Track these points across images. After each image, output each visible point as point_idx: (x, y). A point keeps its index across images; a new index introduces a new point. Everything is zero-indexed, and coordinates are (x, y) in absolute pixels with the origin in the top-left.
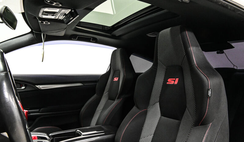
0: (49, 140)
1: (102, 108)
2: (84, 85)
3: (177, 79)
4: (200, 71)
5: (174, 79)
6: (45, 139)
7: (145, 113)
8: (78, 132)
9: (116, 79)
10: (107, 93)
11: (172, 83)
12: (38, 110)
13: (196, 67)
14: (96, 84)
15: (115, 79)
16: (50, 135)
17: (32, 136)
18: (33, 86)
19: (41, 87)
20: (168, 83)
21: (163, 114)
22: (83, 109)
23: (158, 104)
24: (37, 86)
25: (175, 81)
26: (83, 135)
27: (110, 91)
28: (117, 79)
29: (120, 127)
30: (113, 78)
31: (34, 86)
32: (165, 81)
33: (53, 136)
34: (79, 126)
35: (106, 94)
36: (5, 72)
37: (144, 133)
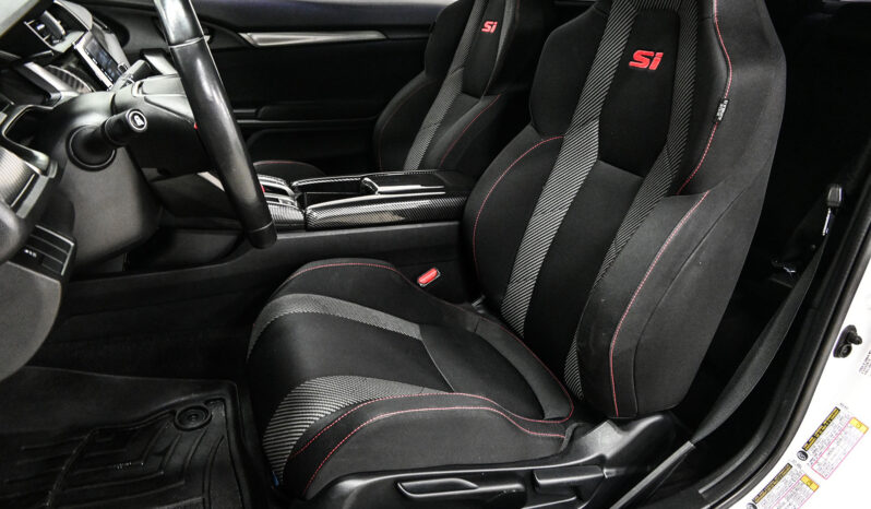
0: (293, 197)
1: (440, 117)
2: (388, 39)
3: (660, 54)
4: (719, 41)
5: (651, 53)
6: (283, 192)
7: (557, 148)
8: (366, 182)
9: (489, 27)
10: (457, 72)
11: (644, 65)
12: (253, 111)
13: (714, 24)
14: (427, 38)
15: (486, 25)
16: (295, 184)
17: (261, 183)
18: (231, 33)
19: (255, 38)
20: (631, 63)
21: (604, 155)
22: (385, 116)
23: (595, 126)
24: (244, 35)
25: (651, 59)
26: (381, 193)
27: (468, 65)
28: (494, 27)
29: (481, 179)
30: (480, 24)
31: (235, 35)
32: (627, 56)
33: (302, 188)
34: (371, 166)
35: (455, 73)
36: (198, 40)
37: (543, 203)
